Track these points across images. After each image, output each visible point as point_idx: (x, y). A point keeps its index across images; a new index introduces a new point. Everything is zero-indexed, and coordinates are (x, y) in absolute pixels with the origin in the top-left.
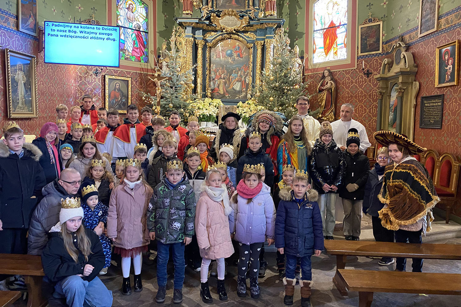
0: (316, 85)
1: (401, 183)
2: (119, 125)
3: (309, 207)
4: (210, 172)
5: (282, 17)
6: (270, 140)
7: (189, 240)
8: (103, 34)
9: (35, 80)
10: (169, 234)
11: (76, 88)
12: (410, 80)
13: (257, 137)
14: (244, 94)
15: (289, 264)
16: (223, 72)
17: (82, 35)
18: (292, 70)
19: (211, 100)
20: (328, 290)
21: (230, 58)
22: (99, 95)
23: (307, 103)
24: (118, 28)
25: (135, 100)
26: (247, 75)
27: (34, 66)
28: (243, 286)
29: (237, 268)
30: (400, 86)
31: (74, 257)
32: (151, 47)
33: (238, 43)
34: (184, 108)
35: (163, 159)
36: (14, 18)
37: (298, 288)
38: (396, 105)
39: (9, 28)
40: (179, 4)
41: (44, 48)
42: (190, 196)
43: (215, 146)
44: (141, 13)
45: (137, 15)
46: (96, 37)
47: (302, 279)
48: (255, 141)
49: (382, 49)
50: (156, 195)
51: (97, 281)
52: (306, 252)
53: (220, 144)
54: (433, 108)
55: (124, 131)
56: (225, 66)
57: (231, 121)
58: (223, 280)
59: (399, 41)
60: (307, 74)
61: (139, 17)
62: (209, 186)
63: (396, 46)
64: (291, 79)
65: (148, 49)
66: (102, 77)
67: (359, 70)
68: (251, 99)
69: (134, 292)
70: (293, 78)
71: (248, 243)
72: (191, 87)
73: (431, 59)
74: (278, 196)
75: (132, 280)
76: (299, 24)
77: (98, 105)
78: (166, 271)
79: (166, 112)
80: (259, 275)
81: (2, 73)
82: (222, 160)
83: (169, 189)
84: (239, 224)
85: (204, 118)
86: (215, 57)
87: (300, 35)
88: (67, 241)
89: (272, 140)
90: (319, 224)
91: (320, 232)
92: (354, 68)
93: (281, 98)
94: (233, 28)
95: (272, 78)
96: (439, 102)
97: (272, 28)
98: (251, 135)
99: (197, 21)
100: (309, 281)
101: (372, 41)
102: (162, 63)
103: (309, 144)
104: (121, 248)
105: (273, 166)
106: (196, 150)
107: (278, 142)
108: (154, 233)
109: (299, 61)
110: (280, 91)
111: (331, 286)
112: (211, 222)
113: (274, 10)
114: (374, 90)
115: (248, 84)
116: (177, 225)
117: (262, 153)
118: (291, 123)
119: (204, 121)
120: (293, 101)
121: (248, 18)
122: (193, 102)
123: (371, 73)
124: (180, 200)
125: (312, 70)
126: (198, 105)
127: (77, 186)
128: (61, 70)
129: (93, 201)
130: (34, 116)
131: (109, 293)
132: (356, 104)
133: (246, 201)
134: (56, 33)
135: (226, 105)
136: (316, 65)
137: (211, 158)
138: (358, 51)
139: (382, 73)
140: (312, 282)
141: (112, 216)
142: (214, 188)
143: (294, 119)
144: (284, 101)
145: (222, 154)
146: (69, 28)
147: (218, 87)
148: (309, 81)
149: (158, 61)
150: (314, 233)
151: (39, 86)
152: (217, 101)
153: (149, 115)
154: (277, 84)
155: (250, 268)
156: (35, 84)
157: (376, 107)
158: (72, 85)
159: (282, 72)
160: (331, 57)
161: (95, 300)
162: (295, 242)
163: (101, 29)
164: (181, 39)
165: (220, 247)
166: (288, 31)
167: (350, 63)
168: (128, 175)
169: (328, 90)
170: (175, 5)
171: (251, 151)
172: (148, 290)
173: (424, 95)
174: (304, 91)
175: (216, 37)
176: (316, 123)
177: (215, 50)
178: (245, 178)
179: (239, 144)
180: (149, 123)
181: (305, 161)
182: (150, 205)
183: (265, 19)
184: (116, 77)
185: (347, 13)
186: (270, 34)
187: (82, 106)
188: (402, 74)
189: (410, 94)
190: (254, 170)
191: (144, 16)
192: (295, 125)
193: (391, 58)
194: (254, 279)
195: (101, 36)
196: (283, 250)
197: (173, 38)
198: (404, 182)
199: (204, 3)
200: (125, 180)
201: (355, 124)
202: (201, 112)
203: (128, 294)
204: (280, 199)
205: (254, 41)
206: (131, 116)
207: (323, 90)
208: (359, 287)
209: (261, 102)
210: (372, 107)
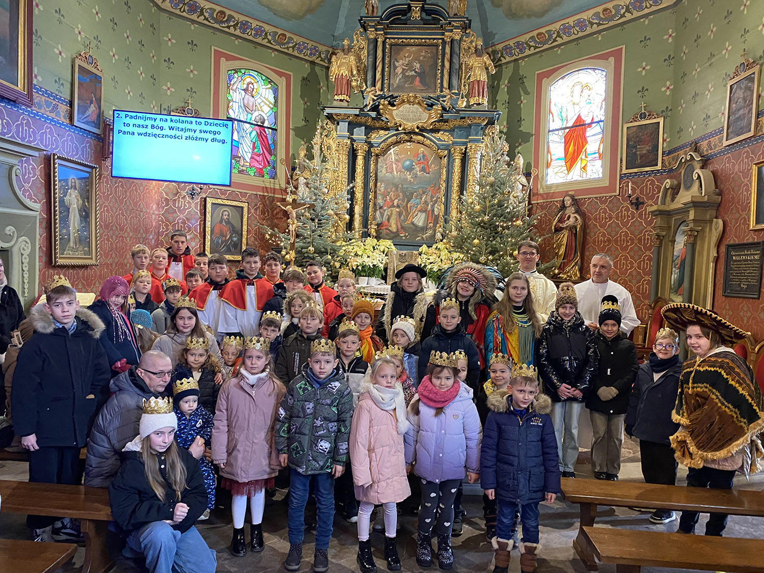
0: (550, 220)
1: (707, 390)
2: (227, 281)
3: (537, 422)
4: (379, 363)
5: (496, 108)
6: (473, 313)
7: (339, 469)
8: (205, 132)
9: (96, 204)
10: (311, 458)
11: (159, 217)
12: (708, 217)
13: (452, 307)
14: (431, 232)
15: (503, 515)
16: (397, 197)
17: (173, 133)
18: (511, 195)
19: (376, 241)
20: (566, 561)
21: (408, 173)
22: (196, 230)
23: (534, 251)
24: (230, 123)
25: (252, 239)
26: (436, 202)
27: (96, 181)
28: (425, 548)
29: (417, 519)
30: (691, 225)
31: (159, 492)
32: (281, 153)
33: (422, 149)
34: (333, 253)
35: (299, 338)
36: (66, 105)
37: (516, 555)
38: (683, 257)
39: (58, 120)
40: (328, 85)
41: (112, 153)
42: (345, 400)
43: (384, 318)
44: (267, 97)
45: (259, 101)
46: (194, 137)
47: (523, 540)
48: (450, 313)
49: (662, 163)
50: (292, 395)
51: (194, 534)
52: (532, 497)
53: (394, 315)
54: (744, 264)
55: (236, 290)
56: (400, 186)
57: (411, 279)
58: (395, 538)
59: (690, 150)
60: (536, 202)
61: (262, 104)
62: (375, 384)
63: (686, 159)
64: (508, 210)
65: (276, 156)
66: (201, 201)
67: (623, 196)
68: (442, 241)
69: (250, 553)
70: (512, 208)
71: (437, 481)
72: (345, 219)
73: (743, 182)
74: (486, 405)
75: (248, 531)
76: (524, 120)
77: (194, 246)
78: (302, 519)
79: (303, 260)
80: (453, 531)
81: (45, 193)
82: (395, 341)
83: (313, 387)
84: (422, 448)
85: (365, 271)
86: (384, 171)
87: (526, 137)
88: (151, 466)
89: (478, 311)
90: (553, 451)
91: (554, 463)
92: (614, 194)
93: (491, 241)
94: (415, 124)
95: (478, 207)
96: (756, 254)
97: (479, 126)
98: (444, 304)
99: (357, 112)
100: (535, 545)
101: (644, 149)
102: (297, 179)
103: (537, 320)
104: (232, 480)
105: (479, 356)
106: (352, 325)
107: (487, 316)
108: (285, 456)
109: (524, 180)
110: (491, 230)
111: (571, 554)
112: (375, 442)
113: (483, 96)
114: (646, 231)
115: (437, 217)
116: (325, 445)
117: (461, 333)
118: (508, 285)
119: (363, 276)
120: (512, 246)
121: (441, 109)
122: (347, 245)
123: (643, 203)
124: (330, 405)
125: (545, 196)
126: (355, 250)
127: (165, 379)
128: (136, 188)
129: (190, 405)
130: (93, 262)
131: (211, 554)
132: (617, 253)
133: (433, 412)
134: (131, 129)
135: (401, 250)
136: (551, 186)
137: (377, 338)
138: (621, 167)
139: (662, 204)
140: (539, 546)
141: (220, 427)
142: (383, 388)
143: (513, 279)
144: (497, 246)
145: (397, 332)
146: (152, 122)
147: (388, 220)
148: (539, 214)
149: (292, 177)
150: (544, 465)
151: (101, 215)
152: (386, 244)
153: (276, 265)
154: (487, 217)
155: (439, 520)
156: (96, 211)
157: (650, 259)
158: (154, 212)
159: (495, 198)
160: (576, 174)
161: (189, 565)
162: (514, 479)
163: (203, 123)
164: (331, 142)
165: (387, 484)
166: (505, 130)
167: (608, 184)
168: (248, 362)
169: (570, 230)
170: (321, 85)
171: (443, 331)
172: (273, 549)
173: (732, 242)
174: (531, 230)
175: (387, 139)
176: (549, 285)
177: (385, 160)
178: (431, 374)
179: (422, 317)
180: (276, 279)
181: (530, 348)
182: (282, 411)
183: (468, 111)
184: (224, 201)
185: (604, 103)
186: (476, 136)
187: (170, 248)
188: (694, 206)
189: (707, 240)
190: (447, 361)
191: (270, 103)
192: (515, 288)
193: (676, 179)
194: (444, 537)
195: (203, 135)
196: (493, 494)
197: (317, 140)
198: (711, 388)
199: (369, 83)
200: (243, 371)
201: (614, 288)
202: (359, 261)
203: (242, 555)
204: (489, 410)
205: (448, 145)
206: (248, 266)
207: (562, 229)
208: (619, 556)
209: (459, 246)
210: (644, 259)
